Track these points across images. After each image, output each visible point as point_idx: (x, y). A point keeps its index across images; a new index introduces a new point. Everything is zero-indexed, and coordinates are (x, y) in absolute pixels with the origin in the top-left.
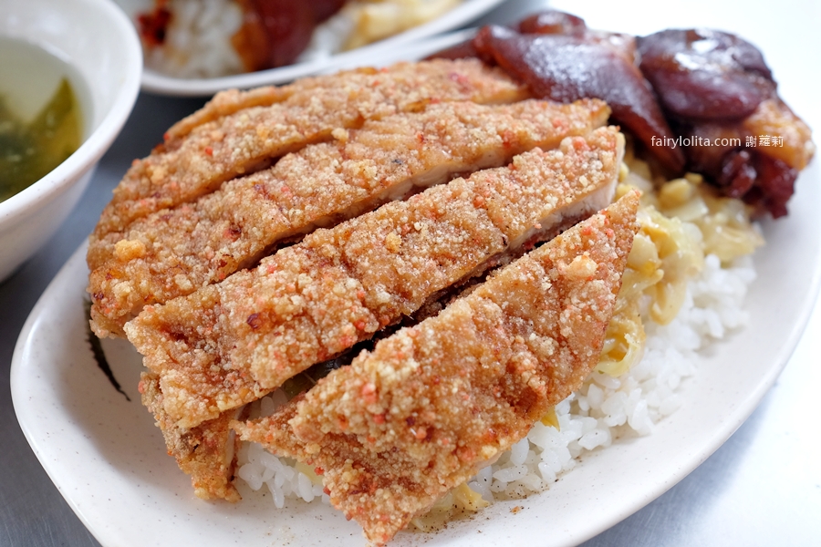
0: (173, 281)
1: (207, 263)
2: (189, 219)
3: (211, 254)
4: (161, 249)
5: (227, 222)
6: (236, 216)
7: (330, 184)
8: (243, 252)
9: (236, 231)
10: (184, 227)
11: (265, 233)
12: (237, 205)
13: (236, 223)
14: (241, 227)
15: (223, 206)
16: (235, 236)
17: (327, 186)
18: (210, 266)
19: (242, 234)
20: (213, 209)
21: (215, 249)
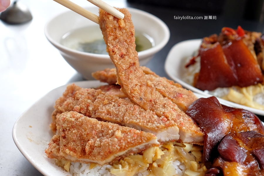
0: (112, 35)
1: (115, 46)
2: (130, 42)
3: (117, 47)
4: (123, 32)
5: (125, 54)
6: (126, 57)
7: (132, 83)
8: (115, 58)
9: (122, 56)
10: (128, 40)
11: (119, 65)
12: (129, 57)
13: (124, 56)
14: (123, 58)
15: (130, 53)
16: (121, 56)
17: (131, 82)
18: (114, 47)
19: (120, 58)
20: (130, 49)
21: (119, 49)
